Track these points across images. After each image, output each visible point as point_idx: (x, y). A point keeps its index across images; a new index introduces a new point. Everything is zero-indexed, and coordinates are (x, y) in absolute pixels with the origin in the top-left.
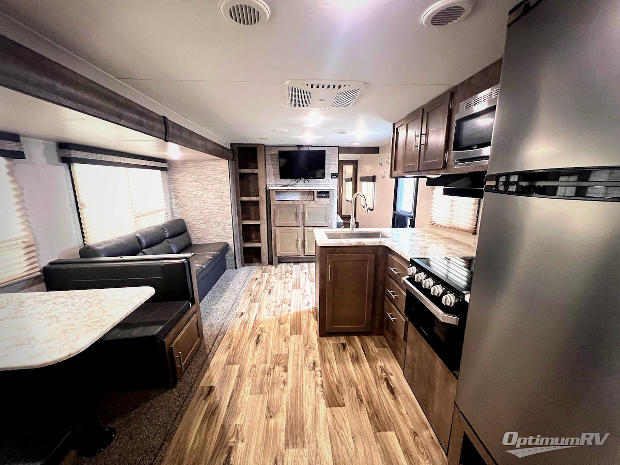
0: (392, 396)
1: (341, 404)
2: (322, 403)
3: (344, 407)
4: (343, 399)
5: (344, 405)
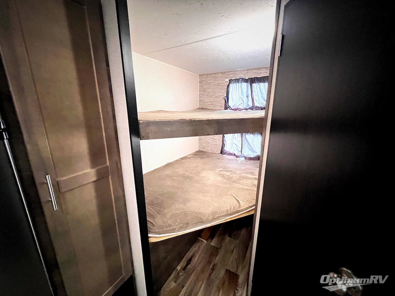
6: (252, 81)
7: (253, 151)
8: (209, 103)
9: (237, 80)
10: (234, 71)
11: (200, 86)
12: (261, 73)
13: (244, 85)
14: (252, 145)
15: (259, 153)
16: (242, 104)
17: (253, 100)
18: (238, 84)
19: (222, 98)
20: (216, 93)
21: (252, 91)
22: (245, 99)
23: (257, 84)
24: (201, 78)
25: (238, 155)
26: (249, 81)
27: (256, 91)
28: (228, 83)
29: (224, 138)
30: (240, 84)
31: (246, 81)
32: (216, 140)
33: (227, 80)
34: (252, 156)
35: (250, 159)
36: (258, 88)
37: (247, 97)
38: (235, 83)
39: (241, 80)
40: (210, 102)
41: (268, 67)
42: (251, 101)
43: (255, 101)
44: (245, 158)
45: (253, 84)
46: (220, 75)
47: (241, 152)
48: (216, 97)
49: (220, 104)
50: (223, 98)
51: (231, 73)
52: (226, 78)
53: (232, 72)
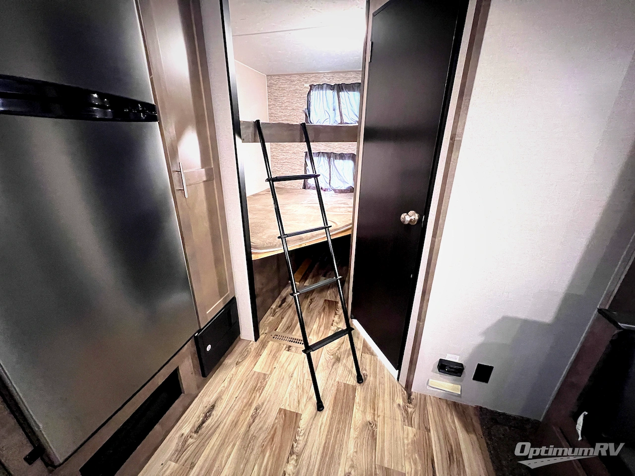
0: (218, 403)
1: (282, 412)
2: (303, 423)
3: (282, 408)
4: (276, 418)
5: (280, 410)
6: (340, 88)
7: (344, 182)
8: (284, 119)
9: (320, 87)
10: (316, 74)
11: (268, 92)
12: (349, 79)
13: (330, 93)
14: (342, 175)
15: (351, 183)
16: (329, 120)
17: (341, 115)
18: (321, 91)
19: (301, 111)
20: (292, 103)
21: (339, 103)
22: (331, 112)
23: (346, 93)
24: (269, 80)
25: (326, 188)
26: (336, 88)
27: (345, 103)
28: (309, 90)
29: (307, 168)
30: (324, 91)
31: (332, 87)
32: (296, 171)
33: (308, 85)
34: (343, 188)
35: (342, 192)
36: (347, 99)
37: (334, 110)
38: (317, 90)
39: (325, 85)
40: (285, 116)
41: (359, 71)
42: (340, 117)
43: (343, 115)
44: (335, 191)
45: (340, 93)
46: (298, 77)
47: (330, 183)
48: (293, 109)
49: (299, 120)
50: (303, 111)
51: (312, 75)
52: (306, 83)
53: (314, 75)
